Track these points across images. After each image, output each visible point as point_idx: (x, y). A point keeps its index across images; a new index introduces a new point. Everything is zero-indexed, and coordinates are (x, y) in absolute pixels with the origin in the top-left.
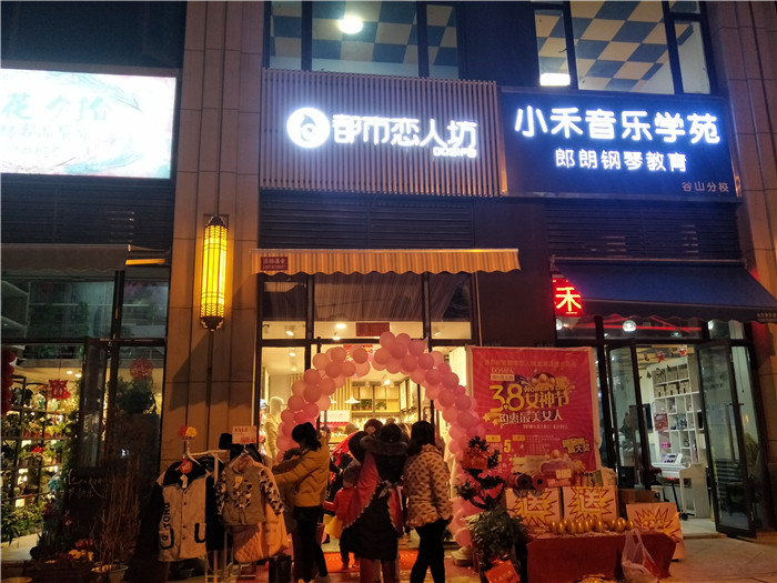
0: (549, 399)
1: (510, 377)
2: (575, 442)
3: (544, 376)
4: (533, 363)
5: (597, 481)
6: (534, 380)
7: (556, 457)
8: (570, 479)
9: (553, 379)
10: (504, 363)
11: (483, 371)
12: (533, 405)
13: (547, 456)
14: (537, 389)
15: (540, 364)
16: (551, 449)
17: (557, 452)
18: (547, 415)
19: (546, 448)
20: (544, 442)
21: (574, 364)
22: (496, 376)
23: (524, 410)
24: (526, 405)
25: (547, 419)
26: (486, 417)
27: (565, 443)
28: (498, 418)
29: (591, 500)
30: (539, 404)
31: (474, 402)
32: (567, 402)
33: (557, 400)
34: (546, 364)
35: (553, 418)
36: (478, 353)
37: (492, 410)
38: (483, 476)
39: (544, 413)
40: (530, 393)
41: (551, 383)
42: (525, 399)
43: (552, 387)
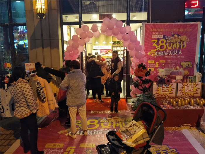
0: (177, 46)
1: (161, 36)
2: (186, 63)
3: (176, 36)
4: (172, 30)
5: (193, 81)
6: (172, 37)
7: (177, 69)
8: (182, 80)
9: (180, 37)
10: (158, 30)
11: (149, 34)
12: (170, 48)
13: (174, 69)
14: (172, 41)
15: (175, 30)
16: (176, 66)
17: (178, 67)
19: (173, 66)
20: (173, 63)
21: (191, 30)
22: (155, 36)
23: (165, 50)
24: (167, 48)
25: (175, 54)
26: (149, 53)
27: (182, 64)
28: (154, 53)
29: (189, 89)
30: (172, 48)
31: (143, 48)
32: (185, 47)
33: (180, 46)
34: (177, 30)
35: (178, 53)
36: (148, 26)
37: (152, 50)
38: (144, 78)
39: (174, 51)
40: (169, 43)
41: (179, 38)
42: (167, 45)
43: (179, 40)
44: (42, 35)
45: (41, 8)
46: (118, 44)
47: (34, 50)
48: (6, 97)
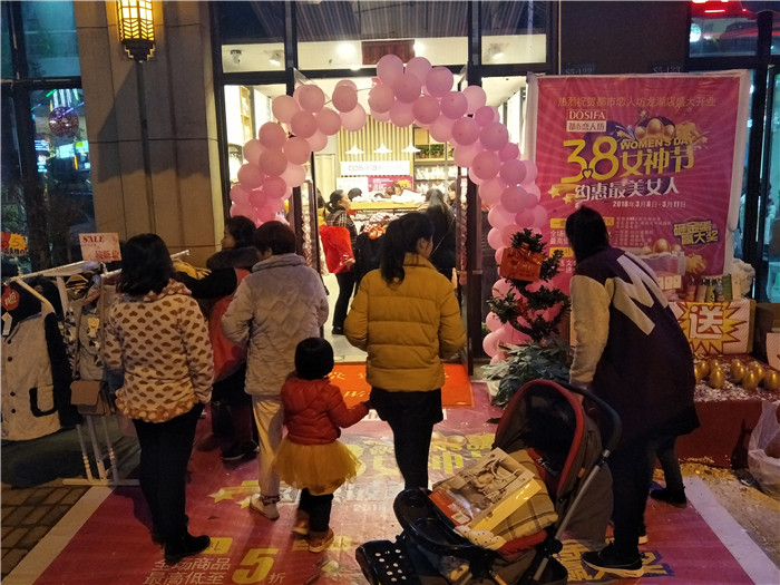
0: (660, 161)
1: (599, 125)
2: (694, 227)
3: (656, 123)
4: (640, 102)
5: (722, 294)
6: (640, 130)
7: (659, 251)
8: (678, 291)
9: (671, 129)
10: (590, 101)
11: (554, 117)
12: (633, 170)
13: (647, 249)
14: (642, 143)
15: (651, 101)
16: (655, 238)
17: (663, 243)
18: (654, 186)
19: (646, 237)
20: (644, 228)
21: (711, 101)
22: (576, 125)
23: (616, 178)
24: (621, 170)
25: (654, 192)
26: (554, 191)
27: (678, 230)
28: (573, 192)
29: (708, 323)
30: (642, 169)
31: (532, 171)
32: (690, 166)
33: (673, 162)
34: (662, 102)
35: (663, 190)
36: (549, 85)
37: (564, 180)
38: (535, 287)
39: (649, 183)
40: (630, 151)
41: (667, 134)
42: (621, 160)
43: (668, 140)
44: (144, 124)
45: (139, 20)
46: (434, 155)
47: (115, 181)
48: (9, 364)
